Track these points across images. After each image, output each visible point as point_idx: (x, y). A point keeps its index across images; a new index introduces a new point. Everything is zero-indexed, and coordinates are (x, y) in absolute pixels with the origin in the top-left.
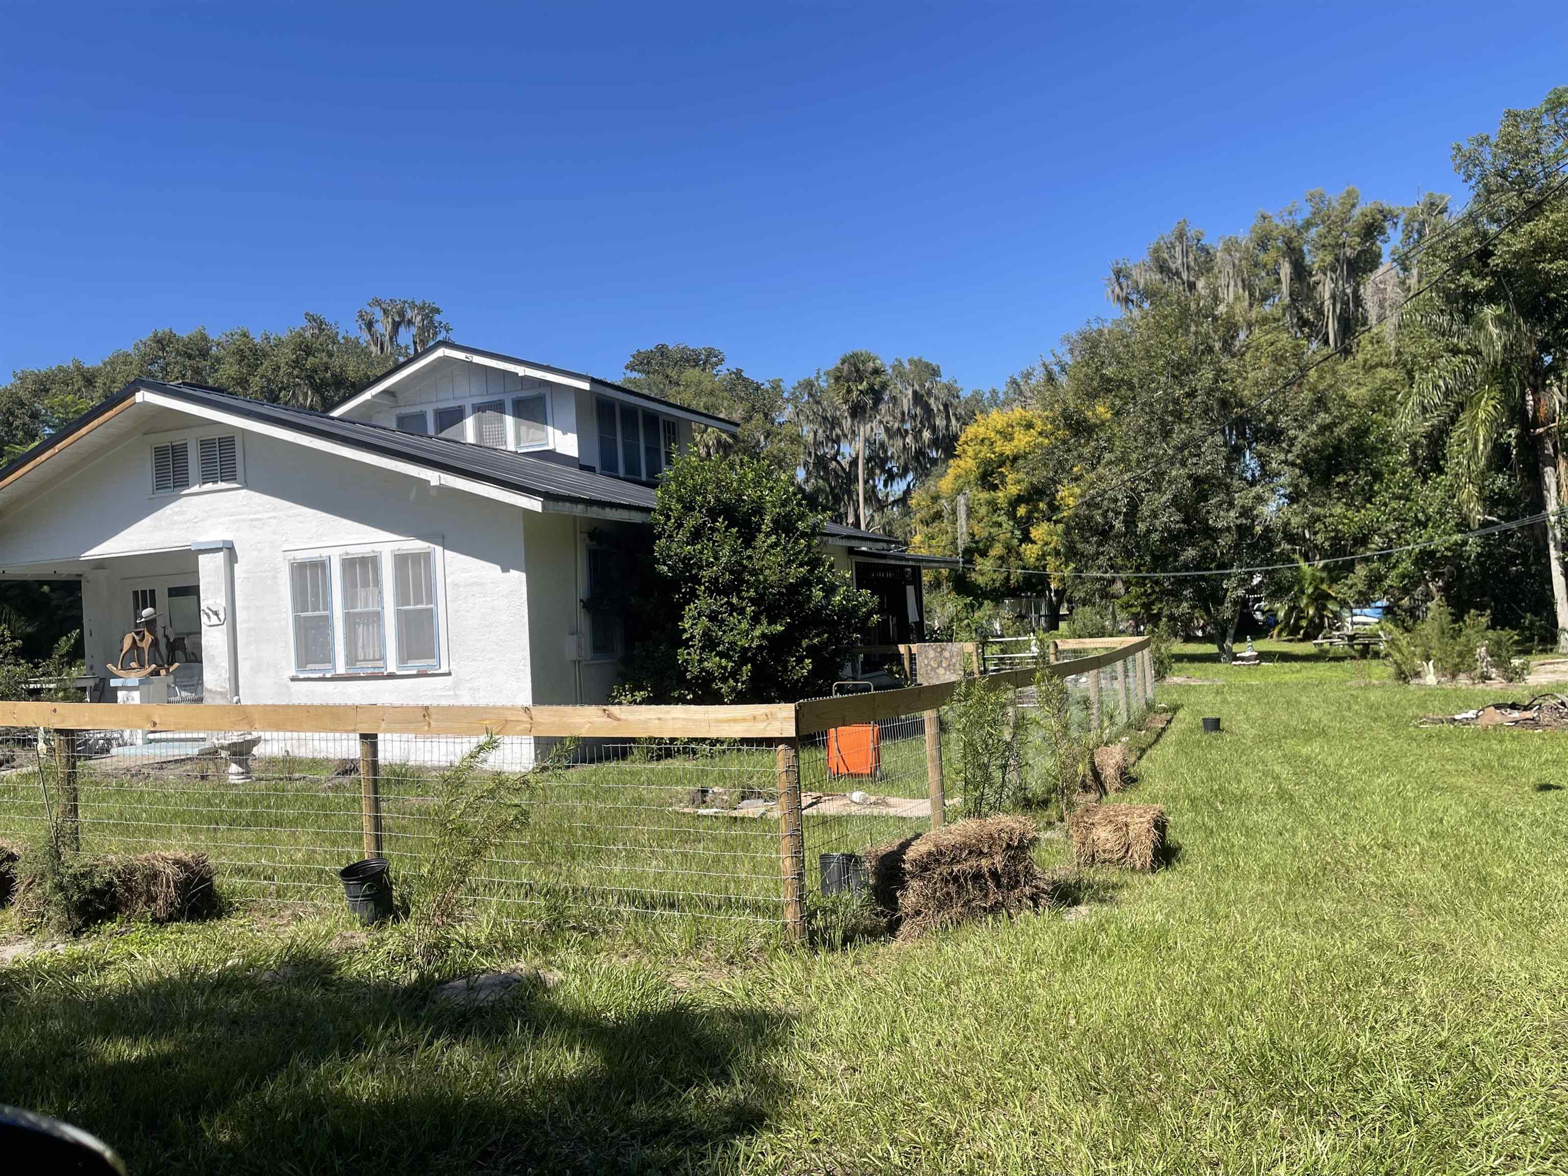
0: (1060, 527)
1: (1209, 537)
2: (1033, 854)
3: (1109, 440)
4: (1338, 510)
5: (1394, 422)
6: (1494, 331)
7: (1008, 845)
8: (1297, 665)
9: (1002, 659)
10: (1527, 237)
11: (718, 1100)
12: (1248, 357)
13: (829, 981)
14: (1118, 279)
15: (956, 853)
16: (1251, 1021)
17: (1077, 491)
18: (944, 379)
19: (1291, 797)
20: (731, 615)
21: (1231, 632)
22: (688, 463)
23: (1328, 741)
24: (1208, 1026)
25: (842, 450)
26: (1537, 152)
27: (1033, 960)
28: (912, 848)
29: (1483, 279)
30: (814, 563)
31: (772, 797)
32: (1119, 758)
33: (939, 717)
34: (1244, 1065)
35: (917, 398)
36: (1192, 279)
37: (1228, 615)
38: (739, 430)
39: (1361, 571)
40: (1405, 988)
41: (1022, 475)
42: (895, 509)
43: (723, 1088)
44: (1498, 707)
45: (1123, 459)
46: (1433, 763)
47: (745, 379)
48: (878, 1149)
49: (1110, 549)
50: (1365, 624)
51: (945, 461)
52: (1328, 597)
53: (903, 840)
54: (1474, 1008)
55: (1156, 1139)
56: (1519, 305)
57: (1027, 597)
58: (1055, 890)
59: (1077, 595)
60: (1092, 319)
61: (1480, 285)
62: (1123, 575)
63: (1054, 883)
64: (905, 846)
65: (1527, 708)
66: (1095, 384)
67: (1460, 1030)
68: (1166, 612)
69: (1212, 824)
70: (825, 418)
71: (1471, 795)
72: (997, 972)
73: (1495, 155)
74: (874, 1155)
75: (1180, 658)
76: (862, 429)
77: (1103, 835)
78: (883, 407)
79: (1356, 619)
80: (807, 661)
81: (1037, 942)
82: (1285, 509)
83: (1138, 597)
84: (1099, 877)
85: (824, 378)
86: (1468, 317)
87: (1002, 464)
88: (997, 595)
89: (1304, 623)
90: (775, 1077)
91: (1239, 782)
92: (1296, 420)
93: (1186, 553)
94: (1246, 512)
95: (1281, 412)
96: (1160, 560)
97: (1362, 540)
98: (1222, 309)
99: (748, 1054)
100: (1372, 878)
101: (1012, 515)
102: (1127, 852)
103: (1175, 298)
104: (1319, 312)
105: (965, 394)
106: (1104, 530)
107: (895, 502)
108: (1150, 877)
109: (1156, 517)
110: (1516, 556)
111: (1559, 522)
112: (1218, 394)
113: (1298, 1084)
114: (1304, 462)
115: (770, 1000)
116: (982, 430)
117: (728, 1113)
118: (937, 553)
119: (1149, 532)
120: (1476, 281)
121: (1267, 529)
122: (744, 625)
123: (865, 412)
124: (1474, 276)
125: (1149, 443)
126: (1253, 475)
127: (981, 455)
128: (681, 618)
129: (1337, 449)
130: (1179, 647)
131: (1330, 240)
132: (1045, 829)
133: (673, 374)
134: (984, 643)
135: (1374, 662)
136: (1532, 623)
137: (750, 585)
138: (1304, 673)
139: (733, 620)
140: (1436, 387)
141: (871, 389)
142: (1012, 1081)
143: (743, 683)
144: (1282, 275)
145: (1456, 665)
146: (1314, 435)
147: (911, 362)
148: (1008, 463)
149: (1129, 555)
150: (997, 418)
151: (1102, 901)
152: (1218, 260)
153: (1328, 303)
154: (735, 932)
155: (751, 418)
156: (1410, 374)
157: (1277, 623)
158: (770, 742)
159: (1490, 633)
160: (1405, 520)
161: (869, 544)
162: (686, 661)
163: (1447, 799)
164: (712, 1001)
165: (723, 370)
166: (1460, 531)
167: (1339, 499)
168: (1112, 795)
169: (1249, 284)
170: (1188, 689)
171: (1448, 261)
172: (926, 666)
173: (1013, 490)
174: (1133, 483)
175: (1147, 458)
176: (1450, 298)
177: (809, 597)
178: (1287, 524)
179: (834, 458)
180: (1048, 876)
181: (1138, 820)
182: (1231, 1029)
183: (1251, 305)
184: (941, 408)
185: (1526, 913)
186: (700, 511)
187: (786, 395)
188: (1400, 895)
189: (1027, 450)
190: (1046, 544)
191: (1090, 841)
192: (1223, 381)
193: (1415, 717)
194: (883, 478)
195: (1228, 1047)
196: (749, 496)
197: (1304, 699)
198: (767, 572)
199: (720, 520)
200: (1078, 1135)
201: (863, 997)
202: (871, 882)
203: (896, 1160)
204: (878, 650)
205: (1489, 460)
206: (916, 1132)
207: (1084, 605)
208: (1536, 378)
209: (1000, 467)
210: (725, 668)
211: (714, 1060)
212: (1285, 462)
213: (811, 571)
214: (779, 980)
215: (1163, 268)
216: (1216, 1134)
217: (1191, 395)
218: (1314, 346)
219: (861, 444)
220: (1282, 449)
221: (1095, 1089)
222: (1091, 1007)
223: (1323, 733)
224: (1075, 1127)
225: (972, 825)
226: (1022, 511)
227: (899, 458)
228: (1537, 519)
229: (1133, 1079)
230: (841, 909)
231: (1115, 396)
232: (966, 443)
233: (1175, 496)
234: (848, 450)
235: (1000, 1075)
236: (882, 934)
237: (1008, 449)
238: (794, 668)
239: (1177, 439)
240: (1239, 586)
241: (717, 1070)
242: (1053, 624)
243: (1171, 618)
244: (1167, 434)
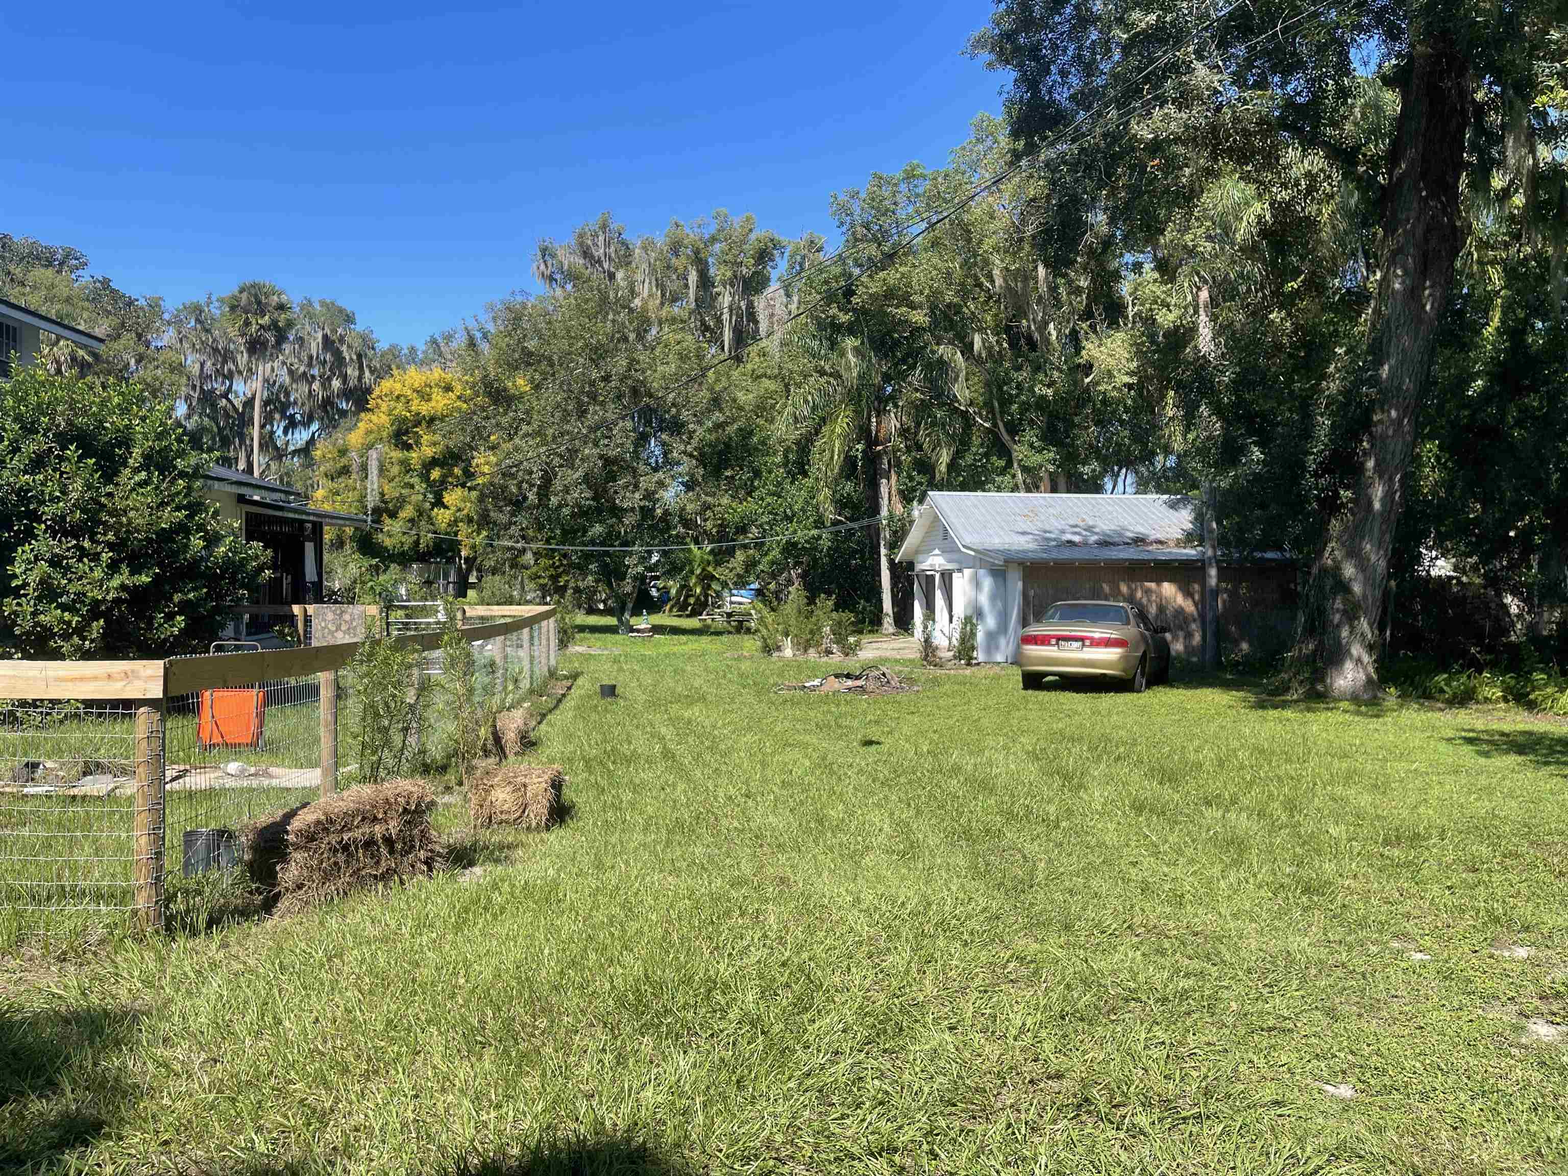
0: (474, 494)
1: (616, 516)
2: (429, 818)
3: (527, 412)
4: (725, 501)
5: (772, 427)
6: (853, 359)
7: (405, 809)
8: (684, 638)
9: (407, 624)
10: (881, 283)
11: (41, 1114)
12: (658, 351)
13: (187, 969)
14: (544, 256)
15: (346, 822)
16: (628, 958)
17: (493, 459)
18: (359, 327)
19: (674, 756)
20: (80, 560)
21: (630, 605)
22: (32, 377)
23: (706, 706)
24: (590, 970)
25: (234, 387)
26: (893, 213)
27: (423, 924)
28: (298, 817)
29: (846, 313)
30: (195, 508)
31: (124, 771)
32: (520, 722)
33: (336, 680)
34: (621, 1002)
35: (327, 342)
36: (612, 270)
37: (628, 589)
38: (102, 349)
39: (740, 556)
40: (757, 917)
41: (437, 438)
42: (295, 459)
43: (49, 1100)
44: (837, 676)
45: (539, 433)
46: (786, 723)
47: (113, 291)
48: (241, 1140)
49: (523, 520)
50: (740, 603)
51: (356, 413)
52: (713, 577)
53: (287, 810)
54: (810, 930)
55: (537, 1082)
56: (871, 340)
57: (437, 563)
58: (450, 853)
59: (488, 564)
60: (517, 290)
61: (844, 318)
62: (534, 546)
63: (449, 846)
64: (290, 815)
65: (858, 678)
66: (517, 356)
67: (799, 949)
68: (572, 584)
69: (603, 783)
70: (216, 350)
71: (814, 750)
72: (385, 940)
73: (862, 209)
74: (235, 1147)
75: (582, 629)
76: (261, 368)
77: (502, 796)
78: (287, 347)
79: (734, 599)
80: (179, 618)
81: (429, 906)
82: (682, 495)
83: (546, 569)
84: (495, 839)
85: (217, 304)
86: (833, 345)
87: (418, 424)
88: (404, 558)
89: (692, 600)
90: (117, 1079)
91: (630, 743)
92: (695, 415)
93: (593, 529)
94: (649, 495)
95: (684, 406)
96: (570, 534)
97: (743, 530)
98: (637, 302)
99: (84, 1058)
100: (736, 824)
101: (425, 477)
102: (524, 812)
103: (595, 284)
104: (719, 321)
105: (383, 346)
106: (518, 501)
107: (294, 452)
108: (545, 835)
109: (567, 493)
110: (855, 552)
111: (889, 525)
112: (630, 382)
113: (667, 1012)
114: (700, 454)
115: (113, 997)
116: (398, 386)
117: (54, 1126)
118: (341, 509)
119: (560, 506)
120: (841, 314)
121: (666, 513)
122: (98, 574)
123: (266, 349)
124: (840, 310)
125: (565, 419)
126: (657, 462)
127: (396, 412)
128: (12, 561)
129: (727, 445)
130: (581, 618)
131: (729, 257)
132: (443, 793)
133: (17, 271)
134: (389, 607)
135: (746, 637)
136: (864, 608)
137: (107, 527)
138: (690, 645)
139: (84, 566)
140: (806, 401)
141: (274, 324)
142: (396, 1048)
143: (92, 641)
144: (690, 282)
145: (808, 641)
146: (709, 430)
147: (323, 304)
148: (424, 424)
149: (540, 527)
150: (414, 376)
151: (497, 861)
152: (636, 255)
153: (726, 317)
154: (69, 925)
155: (119, 336)
156: (787, 386)
157: (669, 600)
158: (129, 705)
159: (834, 615)
160: (776, 514)
161: (265, 493)
162: (15, 613)
163: (796, 754)
164: (38, 1004)
165: (85, 277)
166: (817, 527)
167: (726, 491)
168: (511, 758)
169: (662, 285)
170: (588, 658)
171: (820, 293)
172: (323, 628)
173: (428, 452)
174: (548, 457)
175: (562, 434)
176: (821, 326)
177: (186, 546)
178: (683, 509)
179: (225, 395)
180: (444, 839)
181: (536, 780)
182: (611, 970)
183: (662, 304)
184: (355, 357)
185: (852, 846)
186: (44, 435)
187: (166, 316)
188: (757, 837)
189: (445, 413)
190: (459, 510)
191: (488, 803)
192: (636, 371)
193: (776, 684)
194: (283, 424)
195: (608, 986)
196: (113, 423)
197: (689, 668)
198: (132, 514)
199: (73, 448)
200: (461, 1091)
201: (230, 982)
202: (246, 857)
203: (261, 1148)
204: (267, 610)
205: (842, 469)
206: (285, 1116)
207: (493, 574)
208: (879, 403)
209: (416, 426)
210: (69, 623)
211: (39, 1070)
212: (685, 452)
213: (190, 517)
214: (125, 975)
215: (586, 254)
216: (592, 1068)
217: (606, 379)
218: (713, 351)
219: (259, 385)
220: (682, 441)
221: (481, 1043)
222: (481, 965)
223: (703, 699)
224: (457, 1082)
225: (367, 791)
226: (436, 474)
227: (303, 404)
228: (872, 521)
229: (518, 1027)
230: (207, 890)
231: (535, 370)
232: (380, 397)
233: (587, 474)
234: (241, 389)
235: (383, 1044)
236: (256, 912)
237: (425, 409)
238: (161, 625)
239: (592, 418)
240: (639, 563)
241: (41, 1082)
242: (461, 592)
243: (577, 590)
244: (582, 413)
